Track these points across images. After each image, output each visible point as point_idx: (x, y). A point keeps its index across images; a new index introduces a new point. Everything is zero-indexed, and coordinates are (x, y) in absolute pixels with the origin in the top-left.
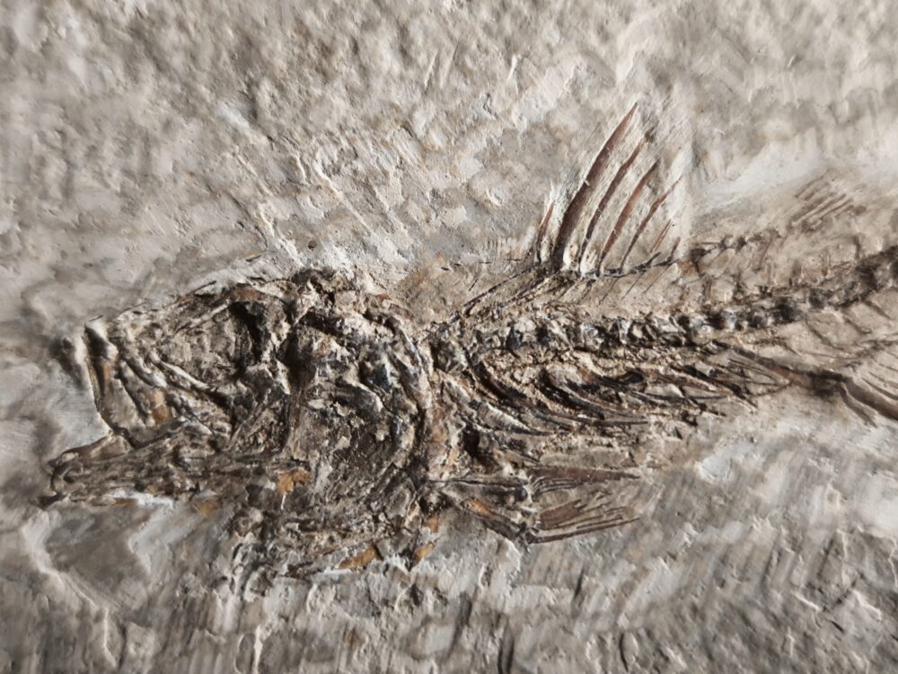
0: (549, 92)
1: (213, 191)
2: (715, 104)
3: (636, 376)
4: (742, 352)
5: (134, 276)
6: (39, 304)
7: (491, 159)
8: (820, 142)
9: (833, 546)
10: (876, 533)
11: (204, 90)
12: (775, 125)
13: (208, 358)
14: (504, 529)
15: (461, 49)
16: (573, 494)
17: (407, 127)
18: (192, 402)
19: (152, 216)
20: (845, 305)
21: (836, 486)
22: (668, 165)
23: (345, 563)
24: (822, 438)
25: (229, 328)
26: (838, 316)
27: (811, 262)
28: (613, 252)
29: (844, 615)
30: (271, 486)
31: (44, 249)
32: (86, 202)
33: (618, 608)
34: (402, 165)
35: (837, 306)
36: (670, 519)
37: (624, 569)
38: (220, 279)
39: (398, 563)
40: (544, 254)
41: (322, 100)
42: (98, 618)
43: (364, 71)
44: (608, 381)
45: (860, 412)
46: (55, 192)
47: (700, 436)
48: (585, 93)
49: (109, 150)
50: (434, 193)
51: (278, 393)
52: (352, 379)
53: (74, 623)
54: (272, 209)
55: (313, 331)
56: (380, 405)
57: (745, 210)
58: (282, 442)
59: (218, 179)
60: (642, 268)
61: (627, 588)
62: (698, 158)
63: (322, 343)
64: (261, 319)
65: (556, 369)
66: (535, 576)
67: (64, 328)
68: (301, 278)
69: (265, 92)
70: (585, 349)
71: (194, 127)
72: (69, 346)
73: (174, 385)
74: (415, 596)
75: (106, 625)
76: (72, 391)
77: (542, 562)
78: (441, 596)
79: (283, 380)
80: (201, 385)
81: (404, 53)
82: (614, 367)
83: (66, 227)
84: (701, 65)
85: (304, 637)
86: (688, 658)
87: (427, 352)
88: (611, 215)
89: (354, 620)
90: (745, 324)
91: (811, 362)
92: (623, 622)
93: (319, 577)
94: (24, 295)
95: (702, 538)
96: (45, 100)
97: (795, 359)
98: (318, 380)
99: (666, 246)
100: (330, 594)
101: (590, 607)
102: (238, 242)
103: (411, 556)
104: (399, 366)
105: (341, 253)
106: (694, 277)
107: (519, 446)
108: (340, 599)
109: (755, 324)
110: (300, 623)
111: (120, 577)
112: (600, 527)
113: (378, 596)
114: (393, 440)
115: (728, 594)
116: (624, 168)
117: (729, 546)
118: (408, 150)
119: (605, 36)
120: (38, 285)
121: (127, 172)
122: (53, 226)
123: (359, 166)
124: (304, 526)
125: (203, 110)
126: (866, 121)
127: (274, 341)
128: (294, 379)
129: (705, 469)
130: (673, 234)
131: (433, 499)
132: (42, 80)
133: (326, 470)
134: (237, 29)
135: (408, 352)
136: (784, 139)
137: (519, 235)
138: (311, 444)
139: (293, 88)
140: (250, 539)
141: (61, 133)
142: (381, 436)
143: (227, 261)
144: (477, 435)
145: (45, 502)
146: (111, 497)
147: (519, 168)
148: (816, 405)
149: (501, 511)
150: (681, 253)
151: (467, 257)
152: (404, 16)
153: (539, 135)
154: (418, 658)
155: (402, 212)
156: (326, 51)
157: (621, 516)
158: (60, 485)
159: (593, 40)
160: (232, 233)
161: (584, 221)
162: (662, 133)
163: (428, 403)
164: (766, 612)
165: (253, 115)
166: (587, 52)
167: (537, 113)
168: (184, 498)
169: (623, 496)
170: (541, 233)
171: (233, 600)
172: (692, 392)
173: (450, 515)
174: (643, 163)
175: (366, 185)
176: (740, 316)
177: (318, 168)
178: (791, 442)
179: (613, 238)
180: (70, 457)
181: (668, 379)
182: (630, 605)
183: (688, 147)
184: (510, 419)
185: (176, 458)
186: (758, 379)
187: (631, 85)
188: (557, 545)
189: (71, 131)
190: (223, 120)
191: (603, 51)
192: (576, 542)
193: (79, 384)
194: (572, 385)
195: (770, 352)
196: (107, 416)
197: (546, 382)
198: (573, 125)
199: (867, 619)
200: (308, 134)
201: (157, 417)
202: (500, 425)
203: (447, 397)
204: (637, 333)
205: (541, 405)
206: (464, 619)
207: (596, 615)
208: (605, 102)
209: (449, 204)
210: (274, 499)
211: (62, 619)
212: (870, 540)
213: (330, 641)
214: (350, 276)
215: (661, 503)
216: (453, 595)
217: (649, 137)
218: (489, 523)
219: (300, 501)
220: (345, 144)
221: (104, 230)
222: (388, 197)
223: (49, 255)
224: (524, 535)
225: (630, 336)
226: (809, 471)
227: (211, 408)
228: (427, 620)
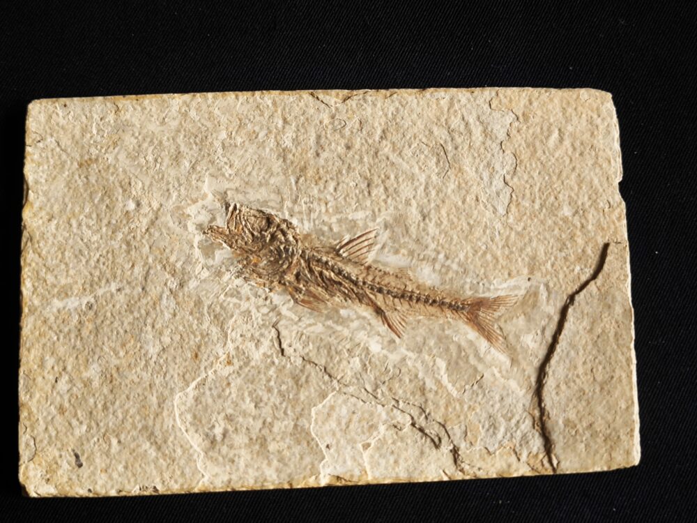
0: (360, 215)
1: (279, 192)
2: (393, 239)
3: (340, 284)
4: (365, 292)
5: (252, 199)
6: (229, 193)
7: (339, 221)
8: (411, 261)
9: (359, 345)
10: (369, 348)
11: (290, 171)
12: (403, 251)
13: (256, 225)
14: (293, 297)
15: (348, 195)
16: (312, 299)
17: (326, 204)
18: (247, 232)
19: (263, 190)
20: (395, 297)
21: (368, 333)
22: (376, 245)
23: (256, 283)
24: (371, 321)
25: (264, 222)
26: (391, 298)
27: (393, 284)
28: (352, 256)
29: (352, 361)
30: (252, 258)
31: (237, 183)
32: (252, 179)
33: (305, 328)
34: (320, 211)
35: (392, 296)
36: (328, 317)
37: (312, 321)
38: (269, 211)
39: (267, 290)
40: (338, 247)
41: (312, 188)
42: (200, 263)
43: (325, 187)
44: (334, 281)
45: (383, 321)
46: (247, 172)
47: (346, 304)
48: (368, 220)
49: (263, 171)
50: (323, 221)
51: (265, 241)
52: (282, 247)
53: (194, 260)
54: (288, 203)
55: (280, 232)
56: (284, 256)
57: (385, 264)
58: (260, 251)
59: (281, 190)
60: (356, 263)
61: (310, 325)
62: (383, 247)
63: (280, 236)
64: (272, 224)
65: (325, 271)
66: (293, 311)
67: (231, 201)
68: (285, 221)
69: (302, 179)
70: (334, 272)
71: (283, 177)
72: (230, 206)
73: (246, 226)
74: (266, 299)
75: (200, 265)
76: (224, 214)
77: (296, 309)
78: (271, 302)
79: (268, 239)
80: (251, 230)
81: (335, 190)
82: (337, 279)
83: (244, 181)
84: (396, 229)
85: (238, 293)
86: (313, 348)
87: (300, 252)
88: (357, 248)
89: (251, 296)
90: (370, 287)
91: (379, 303)
92: (305, 331)
93: (249, 282)
94: (227, 189)
95: (333, 325)
96: (256, 152)
97: (376, 301)
98: (275, 243)
99: (364, 262)
100: (250, 287)
101: (300, 324)
102: (278, 206)
103: (271, 290)
104: (293, 250)
105: (297, 221)
106: (366, 271)
107: (307, 282)
108: (251, 290)
109: (372, 289)
110: (239, 289)
111: (209, 257)
112: (313, 309)
113: (259, 294)
114: (282, 265)
115: (330, 340)
116: (366, 240)
117: (337, 331)
118: (323, 210)
119: (379, 210)
120: (232, 189)
121: (264, 178)
122: (242, 179)
123: (311, 205)
124: (253, 270)
125: (287, 175)
126: (424, 262)
127: (271, 230)
128: (270, 240)
129: (343, 312)
130: (367, 260)
131: (283, 282)
132: (258, 148)
133: (265, 262)
134: (305, 163)
135: (297, 249)
136: (404, 255)
137: (335, 240)
138: (265, 255)
139: (308, 182)
140: (240, 266)
141: (256, 161)
142: (280, 262)
143: (273, 208)
144: (300, 275)
145: (204, 233)
146: (218, 240)
147: (344, 226)
148: (374, 314)
149: (295, 293)
150: (366, 265)
151: (322, 238)
152: (340, 181)
153: (353, 222)
154: (258, 311)
155: (314, 221)
156: (320, 178)
157: (318, 310)
158: (210, 231)
159: (376, 210)
160: (277, 204)
161: (351, 245)
162: (379, 238)
163: (294, 262)
164: (336, 349)
165: (297, 182)
166: (373, 211)
167: (355, 218)
168: (233, 250)
169: (321, 306)
170: (340, 242)
171: (229, 276)
172: (350, 294)
173: (284, 287)
174: (371, 241)
175: (310, 210)
176: (370, 285)
177: (303, 201)
178: (364, 318)
179: (354, 253)
180: (215, 227)
181: (346, 288)
182: (309, 329)
183: (382, 244)
184: (309, 276)
185: (236, 241)
186: (365, 300)
187: (378, 224)
188: (302, 307)
189: (258, 162)
190: (290, 180)
191: (377, 213)
192: (306, 309)
193: (227, 214)
194: (326, 277)
195: (371, 296)
196: (228, 223)
197: (321, 274)
198: (361, 225)
199: (356, 365)
200: (305, 193)
201: (238, 230)
202: (306, 275)
203: (299, 263)
204: (346, 275)
205: (317, 277)
206: (273, 310)
207: (300, 327)
208: (371, 224)
209: (325, 225)
210: (250, 261)
211: (192, 258)
212: (367, 349)
213: (243, 297)
214: (295, 226)
215: (329, 313)
216: (274, 303)
217: (375, 237)
218: (291, 294)
219: (255, 265)
220: (311, 200)
221: (251, 186)
222: (313, 216)
223: (237, 185)
224: (296, 301)
225: (344, 275)
226: (364, 326)
227: (250, 236)
228: (265, 305)
